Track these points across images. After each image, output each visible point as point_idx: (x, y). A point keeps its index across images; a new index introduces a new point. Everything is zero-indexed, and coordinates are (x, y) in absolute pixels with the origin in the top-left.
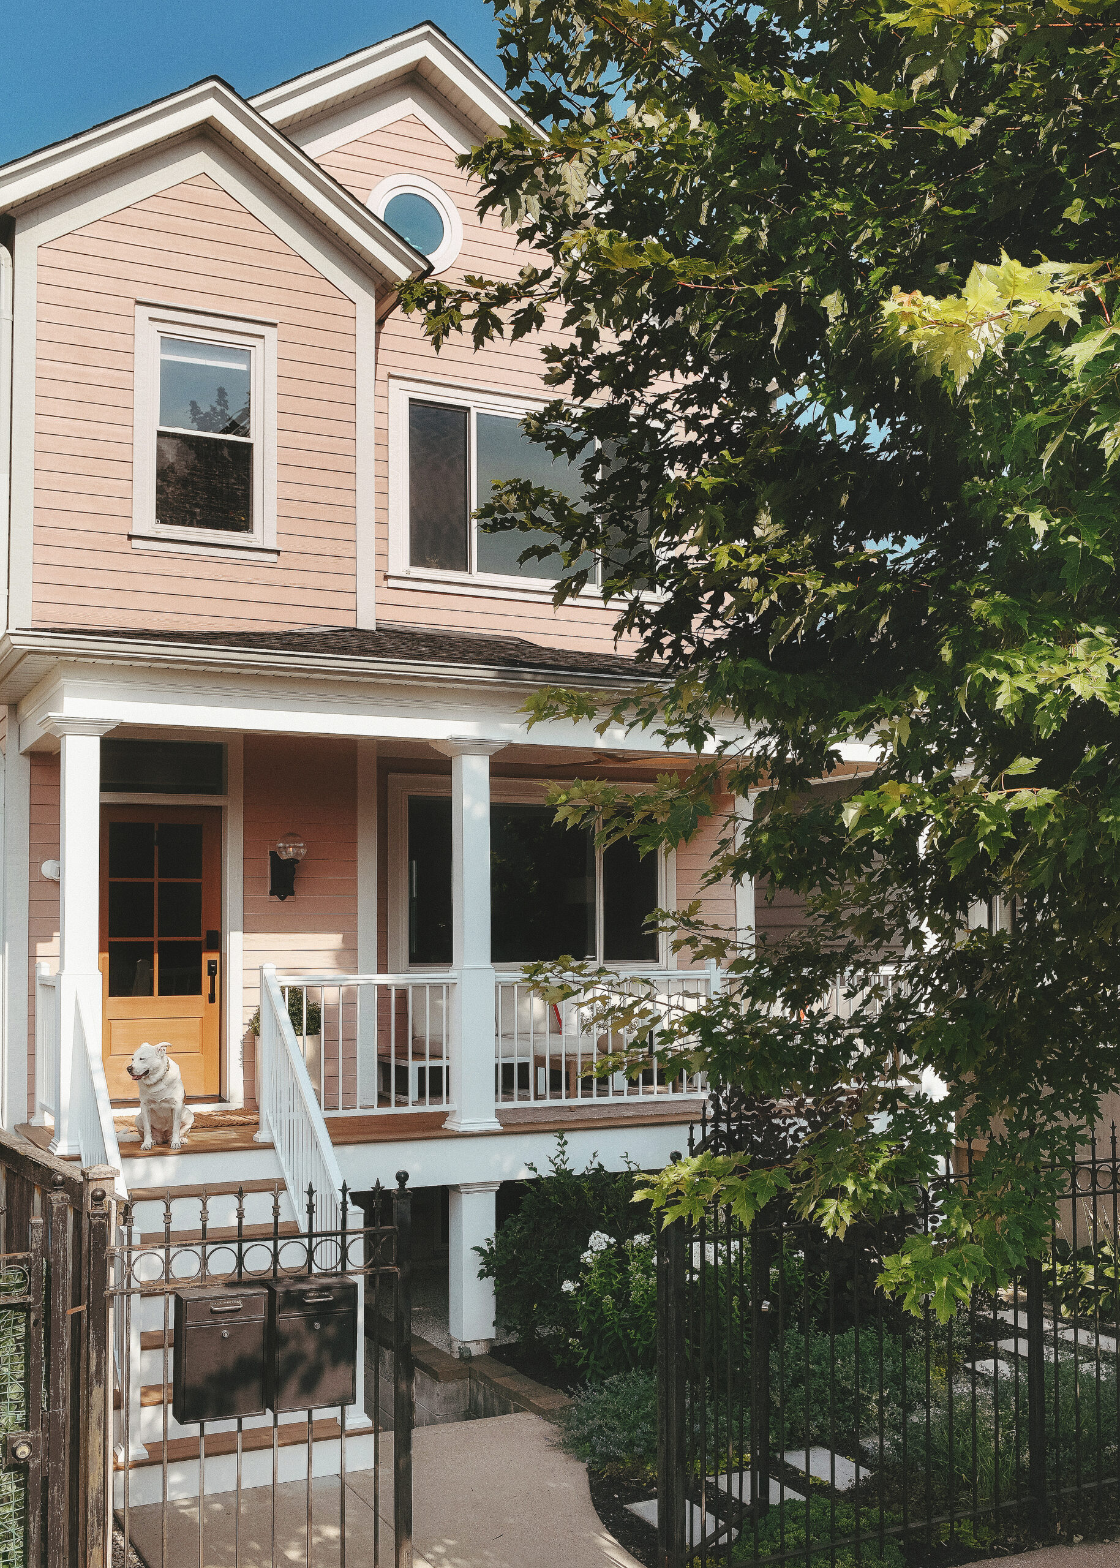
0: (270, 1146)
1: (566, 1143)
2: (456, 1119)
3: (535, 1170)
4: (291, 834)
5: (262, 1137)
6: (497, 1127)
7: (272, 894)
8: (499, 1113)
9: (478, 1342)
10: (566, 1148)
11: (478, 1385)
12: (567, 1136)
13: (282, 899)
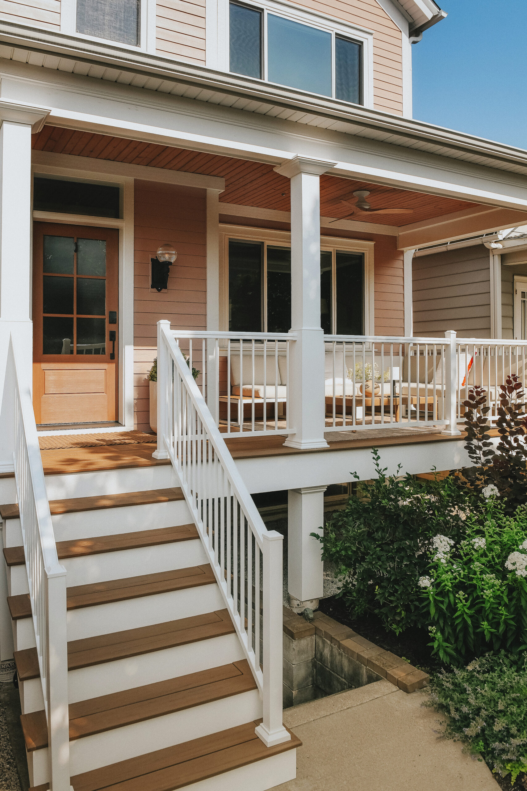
0: (168, 463)
1: (379, 458)
2: (295, 439)
3: (358, 477)
4: (167, 245)
5: (159, 454)
6: (326, 445)
7: (152, 287)
8: (326, 435)
9: (311, 601)
10: (379, 461)
11: (324, 642)
12: (381, 452)
13: (159, 291)
